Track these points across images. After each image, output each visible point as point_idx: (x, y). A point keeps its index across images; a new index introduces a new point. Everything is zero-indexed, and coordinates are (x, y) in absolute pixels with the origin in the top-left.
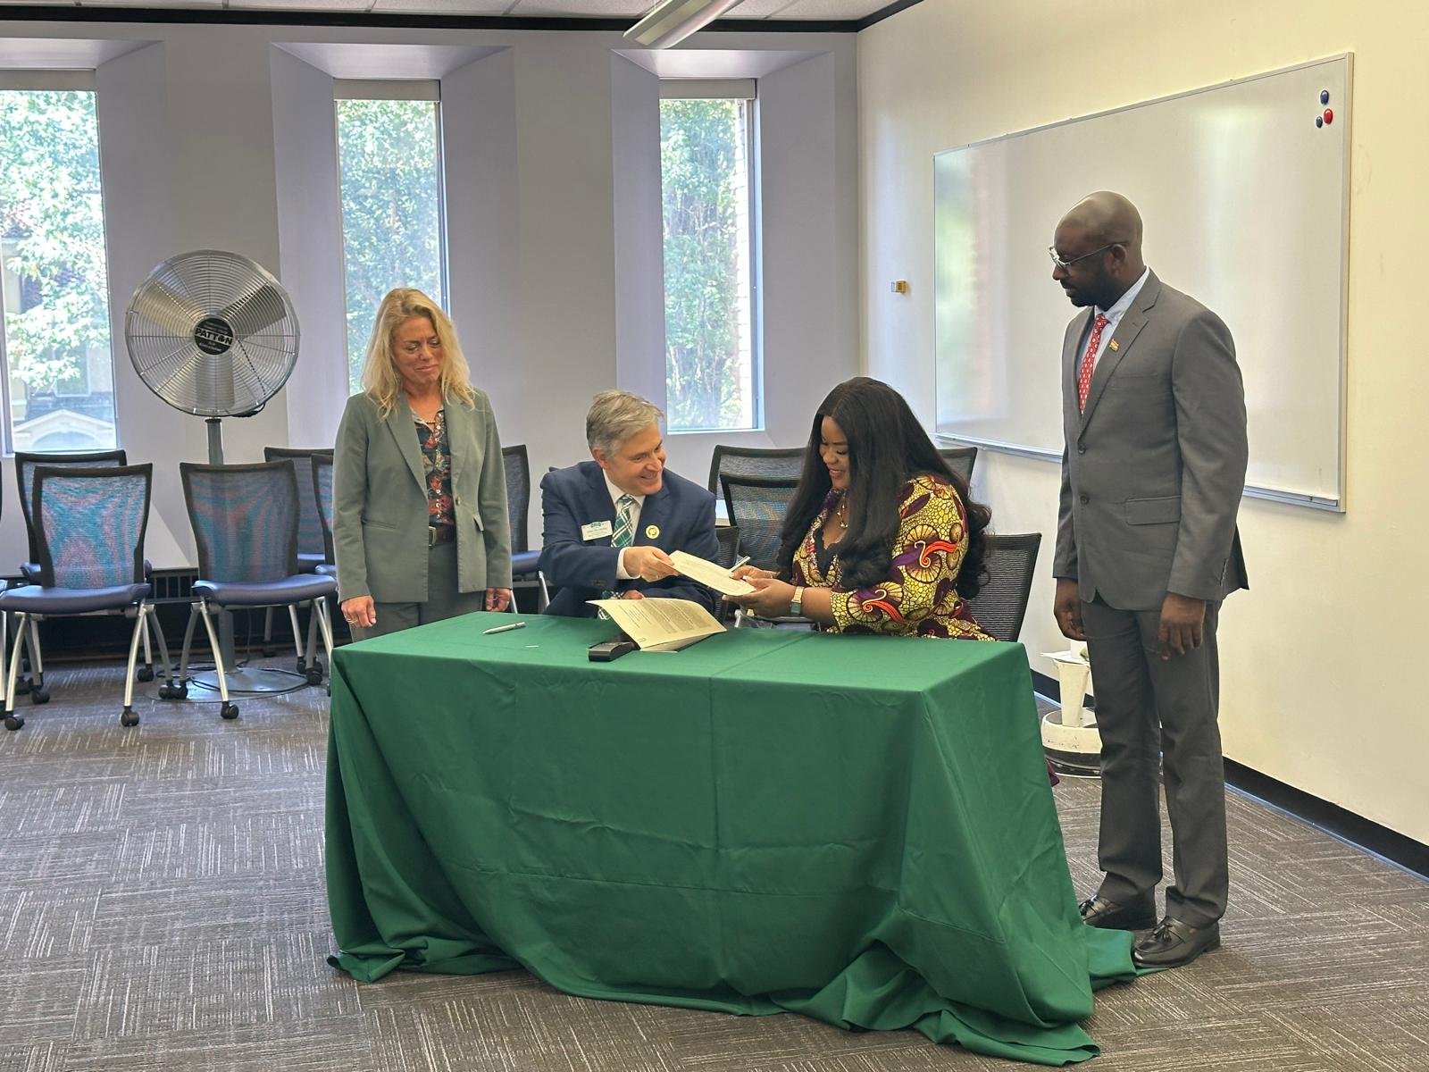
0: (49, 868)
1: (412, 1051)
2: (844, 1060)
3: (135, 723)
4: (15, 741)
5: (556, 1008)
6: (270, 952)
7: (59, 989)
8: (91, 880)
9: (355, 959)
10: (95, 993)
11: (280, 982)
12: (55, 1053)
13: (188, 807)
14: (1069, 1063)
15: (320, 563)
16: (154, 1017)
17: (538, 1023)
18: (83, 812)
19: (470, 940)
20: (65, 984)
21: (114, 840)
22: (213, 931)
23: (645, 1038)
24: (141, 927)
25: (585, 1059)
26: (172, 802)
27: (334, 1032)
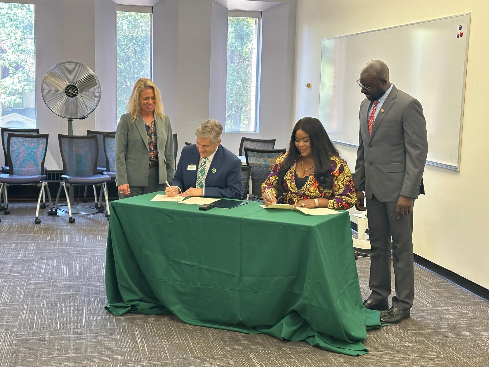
0: (9, 271)
1: (133, 341)
2: (281, 350)
3: (39, 223)
5: (183, 328)
6: (85, 304)
7: (12, 313)
8: (24, 276)
9: (114, 308)
10: (24, 315)
11: (88, 314)
12: (10, 335)
13: (57, 253)
14: (358, 355)
15: (105, 171)
16: (45, 324)
17: (176, 333)
18: (21, 253)
19: (154, 303)
20: (14, 312)
21: (32, 263)
22: (65, 296)
23: (213, 340)
24: (41, 293)
25: (192, 346)
26: (52, 250)
27: (107, 333)
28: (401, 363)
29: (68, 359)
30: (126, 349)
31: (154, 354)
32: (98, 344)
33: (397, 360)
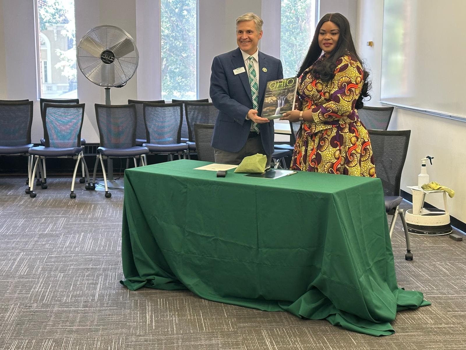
0: (33, 245)
1: (142, 315)
2: (297, 329)
3: (75, 197)
4: (33, 201)
5: (197, 304)
6: (102, 278)
7: (26, 286)
8: (46, 250)
9: (130, 283)
10: (38, 288)
11: (102, 288)
12: (19, 307)
13: (86, 227)
14: (381, 336)
15: (145, 143)
16: (56, 297)
17: (189, 308)
18: (49, 227)
19: (171, 278)
20: (28, 284)
21: (58, 237)
22: (84, 270)
23: (226, 316)
24: (59, 267)
25: (203, 322)
26: (81, 225)
27: (117, 306)
28: (429, 345)
29: (71, 332)
30: (133, 323)
31: (161, 328)
32: (105, 318)
33: (425, 342)
